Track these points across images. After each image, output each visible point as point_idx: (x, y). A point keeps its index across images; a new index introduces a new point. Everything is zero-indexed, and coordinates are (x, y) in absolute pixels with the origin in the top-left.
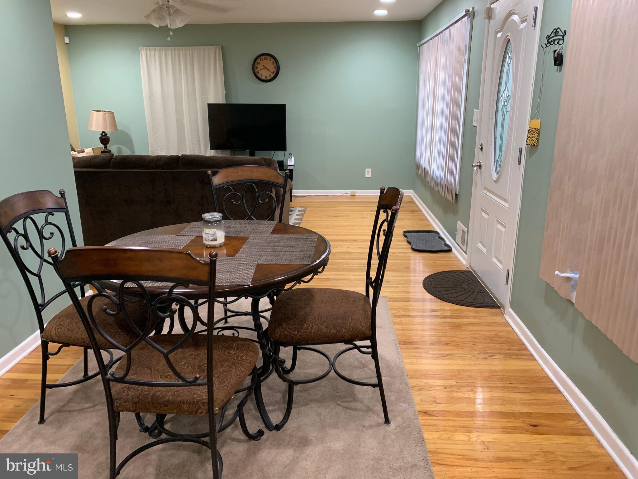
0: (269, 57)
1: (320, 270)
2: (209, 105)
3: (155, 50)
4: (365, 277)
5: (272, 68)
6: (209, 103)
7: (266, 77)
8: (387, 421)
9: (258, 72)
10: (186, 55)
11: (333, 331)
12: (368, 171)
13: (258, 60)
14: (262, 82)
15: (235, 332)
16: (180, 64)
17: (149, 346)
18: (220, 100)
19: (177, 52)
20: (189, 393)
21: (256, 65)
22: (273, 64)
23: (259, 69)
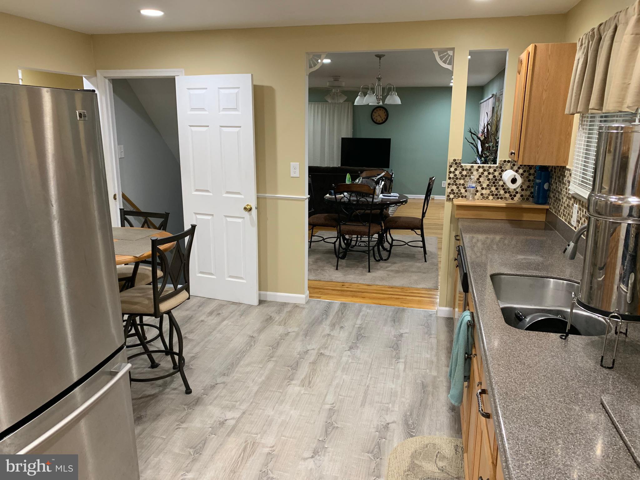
0: (382, 109)
1: (404, 203)
2: (343, 139)
3: (311, 104)
4: (422, 212)
5: (383, 116)
6: (343, 137)
7: (379, 121)
8: (426, 261)
9: (374, 118)
10: (330, 107)
11: (407, 225)
12: (444, 183)
13: (375, 111)
14: (376, 124)
15: (365, 243)
16: (326, 113)
17: (341, 230)
18: (350, 136)
19: (325, 106)
20: (359, 239)
21: (373, 114)
22: (384, 113)
23: (375, 116)
